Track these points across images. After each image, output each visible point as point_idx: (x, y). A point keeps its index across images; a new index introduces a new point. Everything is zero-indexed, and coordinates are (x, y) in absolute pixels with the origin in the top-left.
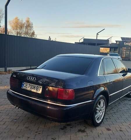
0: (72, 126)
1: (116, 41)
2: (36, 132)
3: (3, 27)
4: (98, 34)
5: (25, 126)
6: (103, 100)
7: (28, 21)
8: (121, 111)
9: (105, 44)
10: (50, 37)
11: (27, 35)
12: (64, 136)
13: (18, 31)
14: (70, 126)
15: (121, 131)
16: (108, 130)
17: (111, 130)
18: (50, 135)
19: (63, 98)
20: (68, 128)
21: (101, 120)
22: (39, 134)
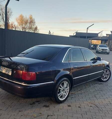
0: (40, 103)
1: (107, 35)
2: (9, 106)
3: (11, 23)
4: (88, 28)
5: (2, 101)
6: (67, 82)
7: (31, 18)
8: (88, 92)
9: (94, 37)
10: (50, 31)
11: (31, 30)
12: (30, 109)
13: (23, 26)
14: (38, 103)
15: (79, 107)
16: (69, 106)
17: (71, 106)
18: (19, 108)
19: (27, 79)
20: (37, 103)
21: (64, 98)
22: (10, 107)
